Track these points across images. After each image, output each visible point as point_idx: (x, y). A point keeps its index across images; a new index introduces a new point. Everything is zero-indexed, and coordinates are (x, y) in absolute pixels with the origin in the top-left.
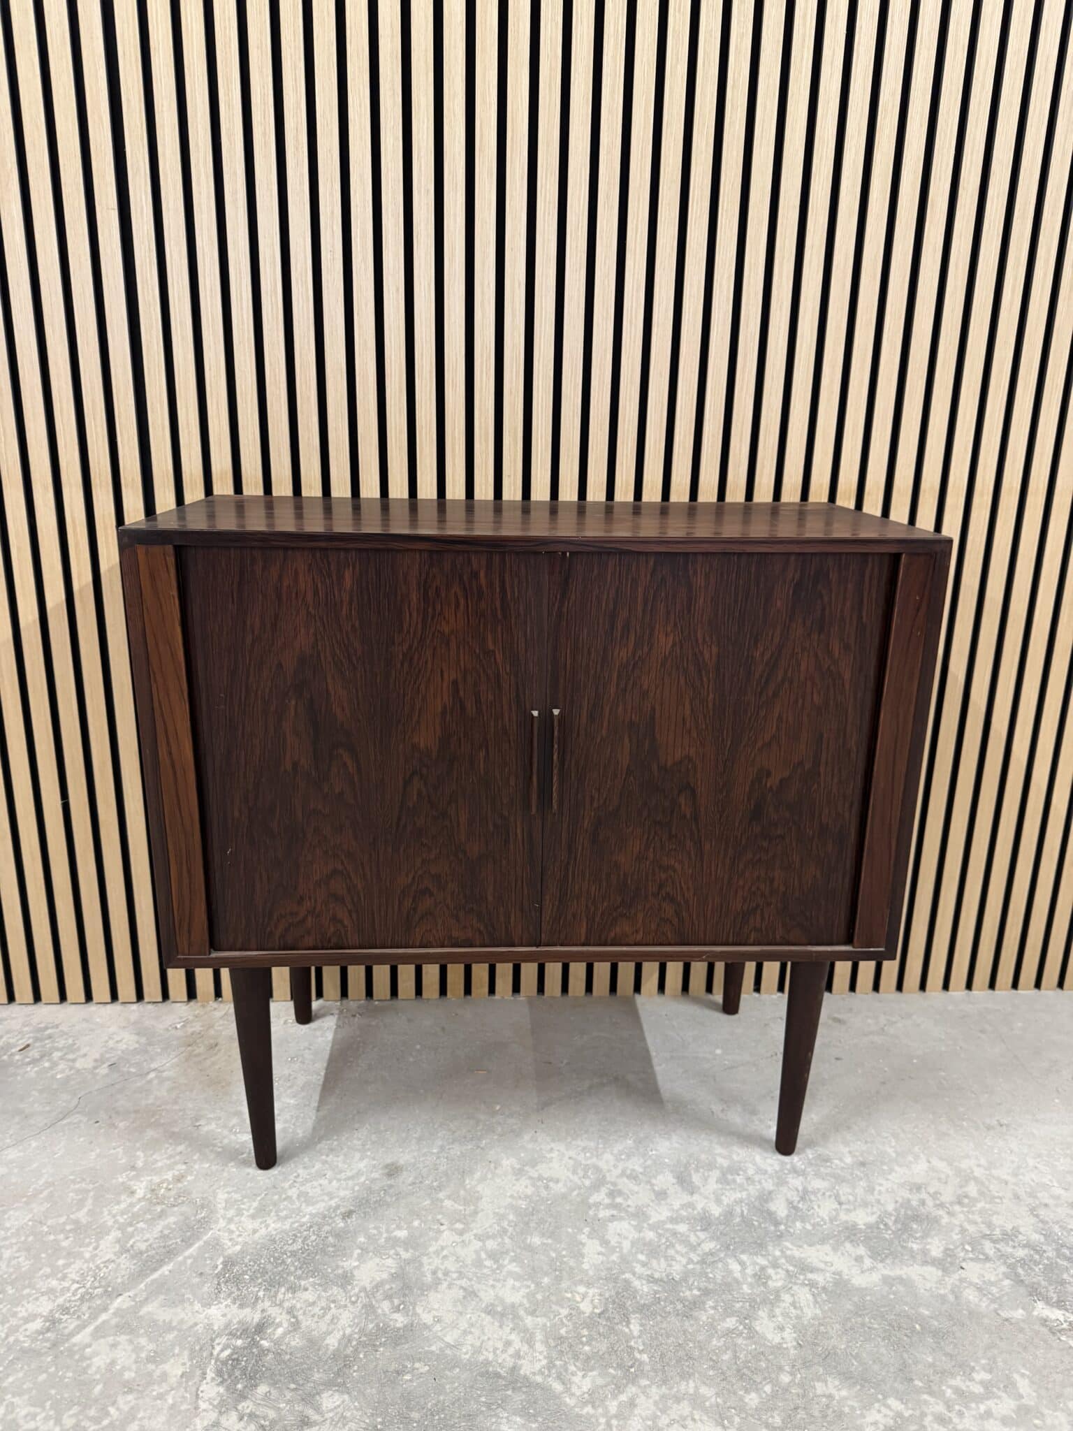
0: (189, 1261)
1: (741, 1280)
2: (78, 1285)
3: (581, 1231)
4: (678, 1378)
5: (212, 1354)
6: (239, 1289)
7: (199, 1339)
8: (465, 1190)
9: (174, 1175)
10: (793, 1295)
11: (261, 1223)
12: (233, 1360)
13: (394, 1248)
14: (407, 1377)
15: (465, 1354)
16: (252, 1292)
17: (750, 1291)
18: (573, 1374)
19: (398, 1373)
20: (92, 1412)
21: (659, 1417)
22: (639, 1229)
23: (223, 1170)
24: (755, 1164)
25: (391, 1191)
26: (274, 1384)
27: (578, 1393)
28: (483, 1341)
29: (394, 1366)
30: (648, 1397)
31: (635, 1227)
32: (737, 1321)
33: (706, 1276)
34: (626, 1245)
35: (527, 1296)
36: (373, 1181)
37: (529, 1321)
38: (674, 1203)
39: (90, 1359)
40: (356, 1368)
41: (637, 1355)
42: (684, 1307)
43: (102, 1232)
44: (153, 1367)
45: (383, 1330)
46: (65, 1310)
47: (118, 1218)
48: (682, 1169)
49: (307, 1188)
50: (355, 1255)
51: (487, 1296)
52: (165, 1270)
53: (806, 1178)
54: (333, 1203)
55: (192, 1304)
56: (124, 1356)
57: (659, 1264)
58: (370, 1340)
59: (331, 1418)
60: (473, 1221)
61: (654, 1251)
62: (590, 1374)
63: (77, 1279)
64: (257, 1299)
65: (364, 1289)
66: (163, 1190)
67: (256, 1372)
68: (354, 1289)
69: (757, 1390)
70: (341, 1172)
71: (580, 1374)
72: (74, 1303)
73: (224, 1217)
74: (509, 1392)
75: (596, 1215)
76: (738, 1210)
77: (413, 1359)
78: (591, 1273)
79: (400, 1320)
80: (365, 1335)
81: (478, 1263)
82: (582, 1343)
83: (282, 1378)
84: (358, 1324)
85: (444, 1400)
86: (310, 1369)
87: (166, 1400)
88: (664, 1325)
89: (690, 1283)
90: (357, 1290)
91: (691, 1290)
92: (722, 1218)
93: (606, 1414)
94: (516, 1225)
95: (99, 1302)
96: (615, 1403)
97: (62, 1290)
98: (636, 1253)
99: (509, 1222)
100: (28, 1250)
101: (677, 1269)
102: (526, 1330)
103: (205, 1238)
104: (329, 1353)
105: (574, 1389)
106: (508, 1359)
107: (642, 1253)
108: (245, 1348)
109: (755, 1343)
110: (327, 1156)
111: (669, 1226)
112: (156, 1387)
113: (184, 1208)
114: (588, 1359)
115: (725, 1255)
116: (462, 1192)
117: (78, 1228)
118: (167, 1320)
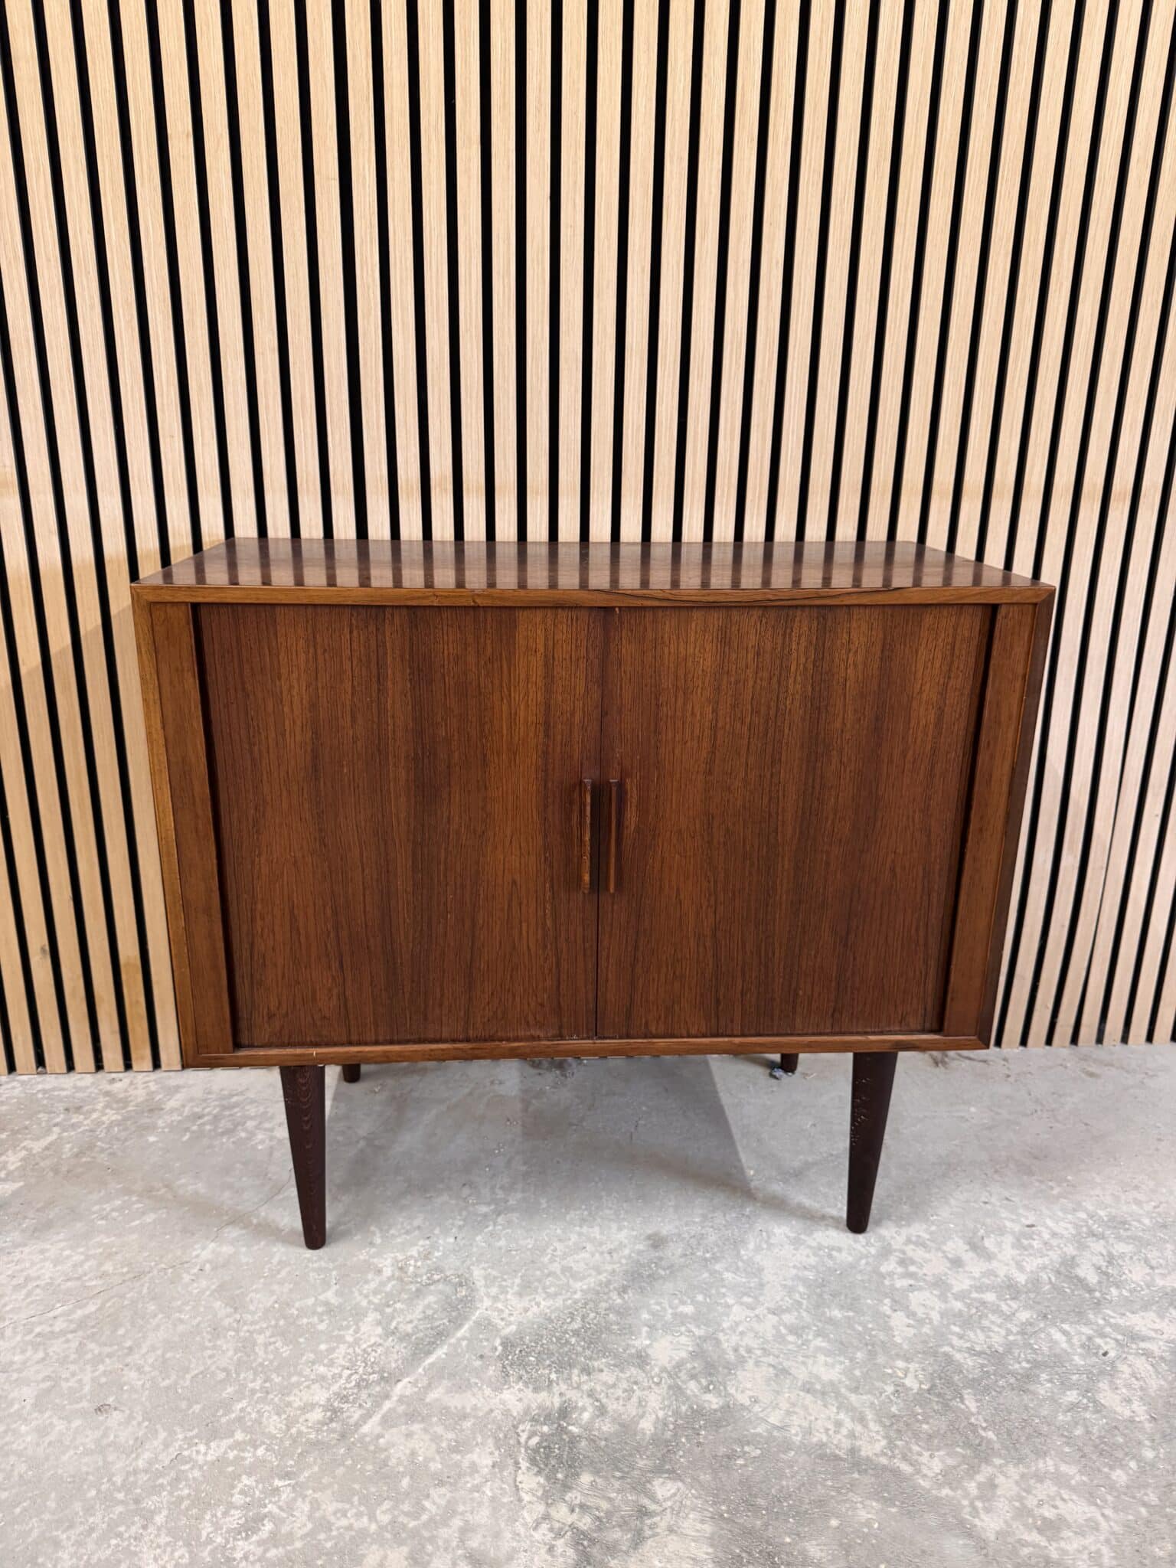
0: (464, 1343)
1: (1069, 1350)
2: (349, 1372)
3: (881, 1301)
4: (1033, 1456)
5: (519, 1442)
6: (527, 1372)
7: (499, 1428)
8: (742, 1261)
9: (419, 1253)
10: (1130, 1366)
11: (530, 1301)
12: (545, 1448)
13: (683, 1324)
14: (740, 1462)
15: (795, 1435)
16: (541, 1376)
17: (1083, 1363)
18: (920, 1454)
19: (731, 1456)
20: (406, 1507)
21: (1025, 1498)
22: (943, 1297)
23: (471, 1245)
24: (1047, 1227)
25: (663, 1263)
26: (597, 1472)
27: (930, 1474)
28: (811, 1421)
29: (722, 1450)
30: (1007, 1477)
31: (939, 1297)
32: (1078, 1394)
33: (1032, 1348)
34: (935, 1316)
35: (843, 1373)
36: (639, 1253)
37: (853, 1398)
38: (973, 1271)
39: (386, 1450)
40: (681, 1453)
41: (983, 1434)
42: (1017, 1379)
43: (359, 1314)
44: (459, 1457)
45: (698, 1412)
46: (344, 1399)
47: (371, 1298)
48: (971, 1235)
49: (570, 1261)
50: (644, 1334)
51: (802, 1374)
52: (441, 1352)
53: (1107, 1242)
54: (603, 1277)
55: (480, 1389)
56: (423, 1446)
57: (976, 1335)
58: (688, 1423)
59: (671, 1507)
60: (761, 1294)
61: (967, 1323)
62: (936, 1454)
63: (347, 1364)
64: (551, 1382)
65: (664, 1369)
66: (411, 1269)
67: (574, 1460)
68: (652, 1369)
69: (1123, 1467)
70: (601, 1244)
71: (926, 1454)
72: (350, 1391)
73: (488, 1295)
74: (856, 1475)
75: (892, 1285)
76: (1045, 1277)
77: (742, 1443)
78: (905, 1347)
79: (713, 1401)
80: (681, 1418)
81: (780, 1338)
82: (918, 1421)
83: (604, 1466)
84: (669, 1407)
85: (788, 1486)
86: (631, 1455)
87: (484, 1492)
88: (1001, 1401)
89: (1016, 1355)
90: (657, 1370)
91: (1020, 1363)
92: (1029, 1285)
93: (967, 1495)
94: (809, 1297)
95: (378, 1389)
96: (973, 1484)
97: (333, 1377)
98: (949, 1324)
99: (800, 1293)
100: (283, 1334)
101: (997, 1340)
102: (853, 1409)
103: (474, 1318)
104: (648, 1438)
105: (925, 1471)
106: (844, 1440)
107: (955, 1324)
108: (553, 1435)
109: (1105, 1417)
110: (581, 1227)
111: (974, 1295)
112: (468, 1479)
113: (441, 1286)
114: (930, 1437)
115: (1046, 1325)
116: (740, 1264)
117: (330, 1310)
118: (459, 1407)
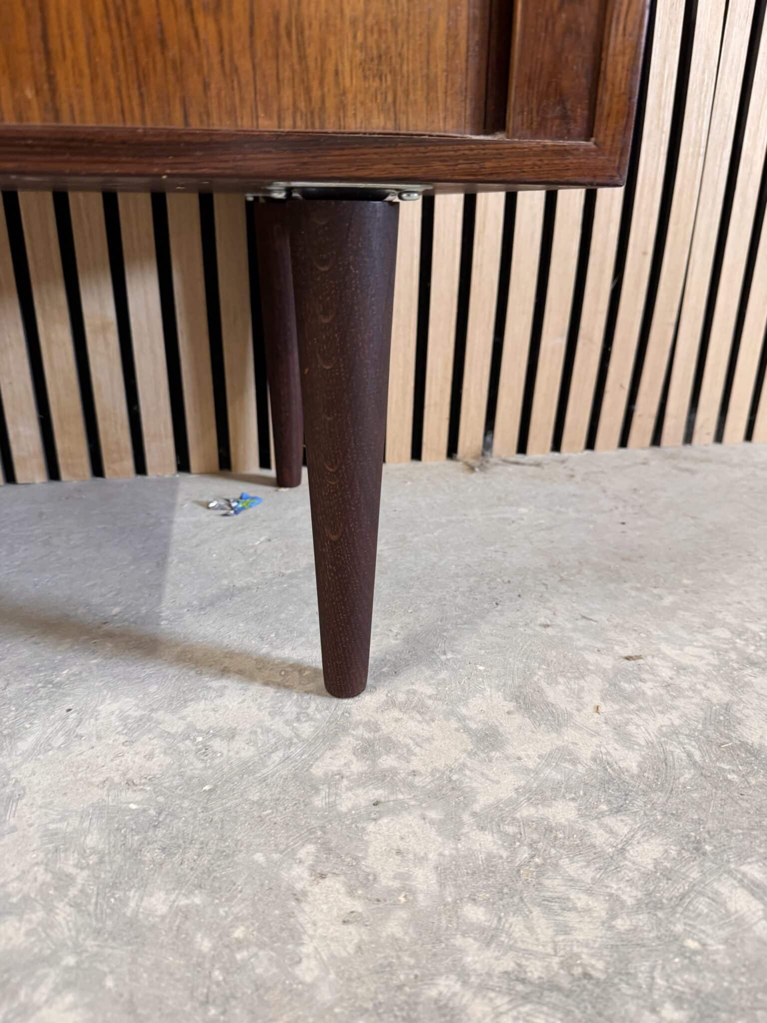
31: (440, 826)
38: (522, 754)
48: (518, 681)
92: (649, 775)
98: (458, 902)
107: (474, 900)
115: (704, 873)
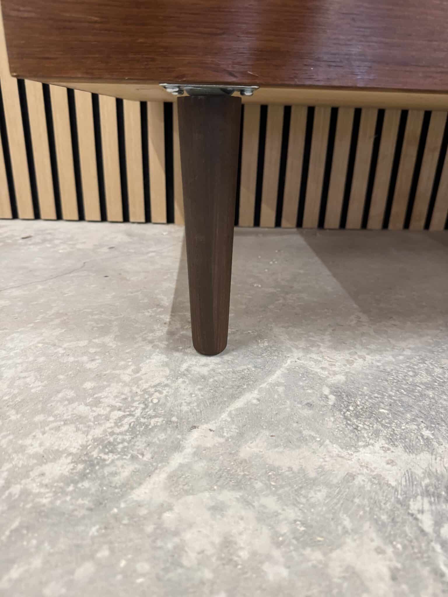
2: (121, 413)
6: (385, 427)
7: (376, 505)
52: (250, 397)
63: (118, 405)
72: (120, 437)
95: (162, 436)
97: (97, 418)
103: (286, 366)
118: (295, 469)
